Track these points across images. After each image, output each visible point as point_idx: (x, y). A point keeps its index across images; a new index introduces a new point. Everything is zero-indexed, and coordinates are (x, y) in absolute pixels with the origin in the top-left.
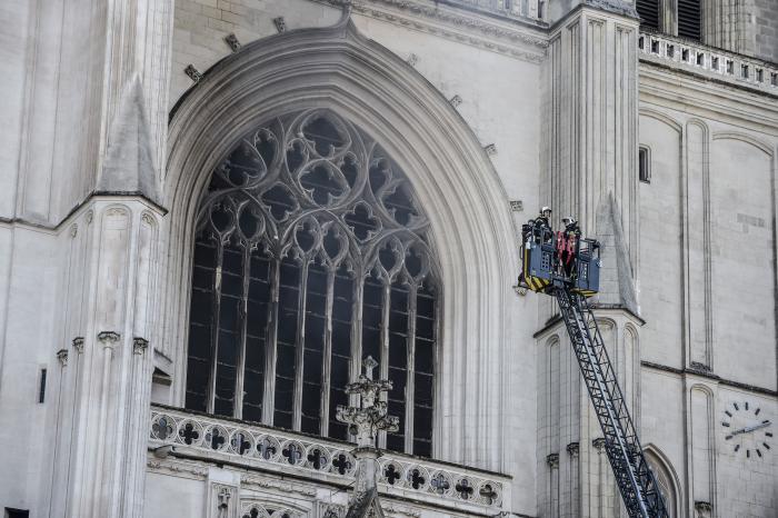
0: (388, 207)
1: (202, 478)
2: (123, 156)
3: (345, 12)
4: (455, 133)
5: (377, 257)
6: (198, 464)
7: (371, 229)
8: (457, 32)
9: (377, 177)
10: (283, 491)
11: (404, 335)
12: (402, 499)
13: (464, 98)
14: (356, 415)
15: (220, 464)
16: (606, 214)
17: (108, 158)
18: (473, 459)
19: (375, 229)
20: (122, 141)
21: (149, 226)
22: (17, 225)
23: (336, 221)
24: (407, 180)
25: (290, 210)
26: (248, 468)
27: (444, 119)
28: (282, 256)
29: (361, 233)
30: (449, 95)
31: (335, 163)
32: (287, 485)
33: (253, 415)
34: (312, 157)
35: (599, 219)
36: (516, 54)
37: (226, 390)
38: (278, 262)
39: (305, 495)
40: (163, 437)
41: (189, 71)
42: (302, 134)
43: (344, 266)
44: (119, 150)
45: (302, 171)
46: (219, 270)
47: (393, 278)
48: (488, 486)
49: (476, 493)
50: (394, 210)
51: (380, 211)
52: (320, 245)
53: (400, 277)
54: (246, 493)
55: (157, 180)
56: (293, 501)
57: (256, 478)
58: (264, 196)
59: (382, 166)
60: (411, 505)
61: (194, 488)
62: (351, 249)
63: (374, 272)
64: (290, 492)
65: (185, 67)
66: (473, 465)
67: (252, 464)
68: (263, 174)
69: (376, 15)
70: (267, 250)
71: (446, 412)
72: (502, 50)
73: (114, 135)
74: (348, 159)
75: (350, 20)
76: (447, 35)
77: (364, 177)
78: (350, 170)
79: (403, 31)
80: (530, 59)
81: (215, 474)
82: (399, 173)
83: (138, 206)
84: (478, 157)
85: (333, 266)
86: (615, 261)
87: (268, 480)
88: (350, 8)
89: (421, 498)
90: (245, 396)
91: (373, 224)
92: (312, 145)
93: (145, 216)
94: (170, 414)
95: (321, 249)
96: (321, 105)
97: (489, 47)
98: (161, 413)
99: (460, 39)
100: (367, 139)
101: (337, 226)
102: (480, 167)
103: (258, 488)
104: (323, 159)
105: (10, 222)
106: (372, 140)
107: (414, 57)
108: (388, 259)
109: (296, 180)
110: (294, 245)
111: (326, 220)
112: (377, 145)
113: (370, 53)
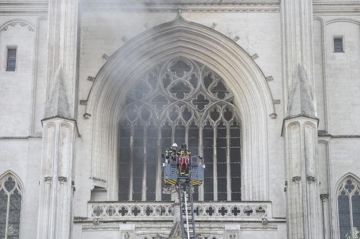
0: (214, 92)
1: (118, 229)
2: (53, 101)
3: (178, 13)
4: (237, 53)
5: (209, 116)
6: (115, 224)
7: (206, 104)
8: (234, 8)
9: (207, 81)
10: (157, 228)
11: (224, 148)
12: (214, 221)
13: (240, 37)
14: (172, 190)
15: (125, 222)
16: (297, 74)
17: (48, 104)
18: (257, 197)
19: (208, 104)
20: (53, 95)
21: (67, 128)
22: (29, 139)
23: (187, 104)
24: (222, 78)
25: (165, 104)
26: (138, 221)
27: (231, 48)
28: (161, 126)
29: (201, 107)
30: (233, 37)
31: (187, 79)
32: (158, 225)
33: (151, 198)
34: (174, 79)
35: (293, 76)
36: (266, 10)
37: (138, 188)
38: (160, 128)
39: (167, 228)
40: (98, 215)
41: (104, 57)
42: (169, 70)
43: (193, 123)
44: (52, 99)
45: (169, 86)
46: (132, 137)
47: (217, 123)
48: (260, 208)
49: (254, 212)
50: (217, 93)
51: (210, 95)
52: (180, 116)
53: (221, 122)
54: (139, 232)
55: (70, 108)
56: (163, 231)
57: (143, 225)
58: (152, 101)
59: (210, 75)
60: (219, 224)
61: (115, 234)
62: (196, 115)
63: (208, 123)
64: (160, 228)
65: (102, 55)
66: (257, 200)
67: (140, 219)
68: (151, 91)
69: (194, 10)
70: (155, 124)
71: (246, 178)
72: (259, 10)
73: (51, 94)
74: (193, 76)
75: (180, 16)
76: (230, 11)
77: (200, 82)
78: (194, 81)
79: (208, 14)
80: (274, 10)
81: (123, 227)
82: (217, 76)
83: (58, 121)
84: (248, 61)
85: (187, 125)
86: (299, 94)
87: (148, 225)
88: (180, 11)
89: (224, 219)
90: (147, 190)
91: (207, 102)
92: (174, 74)
93: (62, 125)
94: (100, 205)
95: (181, 119)
96: (177, 55)
97: (252, 10)
98: (96, 205)
99: (237, 11)
100: (200, 65)
101: (188, 106)
102: (250, 65)
103: (145, 229)
104: (179, 78)
105: (27, 138)
106: (203, 65)
107: (214, 25)
108: (215, 115)
109: (166, 91)
110: (167, 119)
111: (183, 105)
112: (206, 67)
113: (192, 28)
